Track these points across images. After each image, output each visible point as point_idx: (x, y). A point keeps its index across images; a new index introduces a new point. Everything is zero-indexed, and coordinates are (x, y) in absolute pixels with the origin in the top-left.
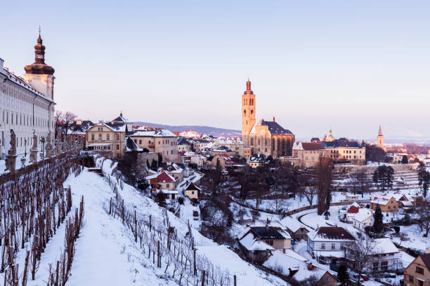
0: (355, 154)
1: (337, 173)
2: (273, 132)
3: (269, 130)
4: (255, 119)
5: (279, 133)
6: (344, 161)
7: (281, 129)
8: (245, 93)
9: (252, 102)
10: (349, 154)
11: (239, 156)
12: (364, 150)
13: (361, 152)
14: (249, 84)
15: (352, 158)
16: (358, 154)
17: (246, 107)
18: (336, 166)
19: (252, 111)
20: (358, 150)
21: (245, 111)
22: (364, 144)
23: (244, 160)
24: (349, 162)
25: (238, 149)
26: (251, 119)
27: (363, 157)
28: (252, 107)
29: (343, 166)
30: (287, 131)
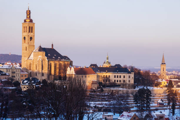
0: (125, 79)
1: (105, 96)
2: (50, 58)
3: (46, 55)
4: (34, 46)
5: (56, 59)
6: (114, 85)
7: (58, 55)
8: (25, 21)
9: (31, 29)
10: (119, 79)
11: (12, 80)
12: (132, 75)
13: (129, 77)
14: (29, 13)
15: (122, 82)
16: (127, 79)
17: (26, 34)
18: (104, 89)
19: (31, 38)
20: (127, 75)
21: (25, 38)
22: (133, 70)
23: (17, 84)
24: (119, 86)
25: (14, 73)
26: (30, 46)
27: (132, 82)
28: (31, 34)
29: (112, 89)
30: (65, 58)
